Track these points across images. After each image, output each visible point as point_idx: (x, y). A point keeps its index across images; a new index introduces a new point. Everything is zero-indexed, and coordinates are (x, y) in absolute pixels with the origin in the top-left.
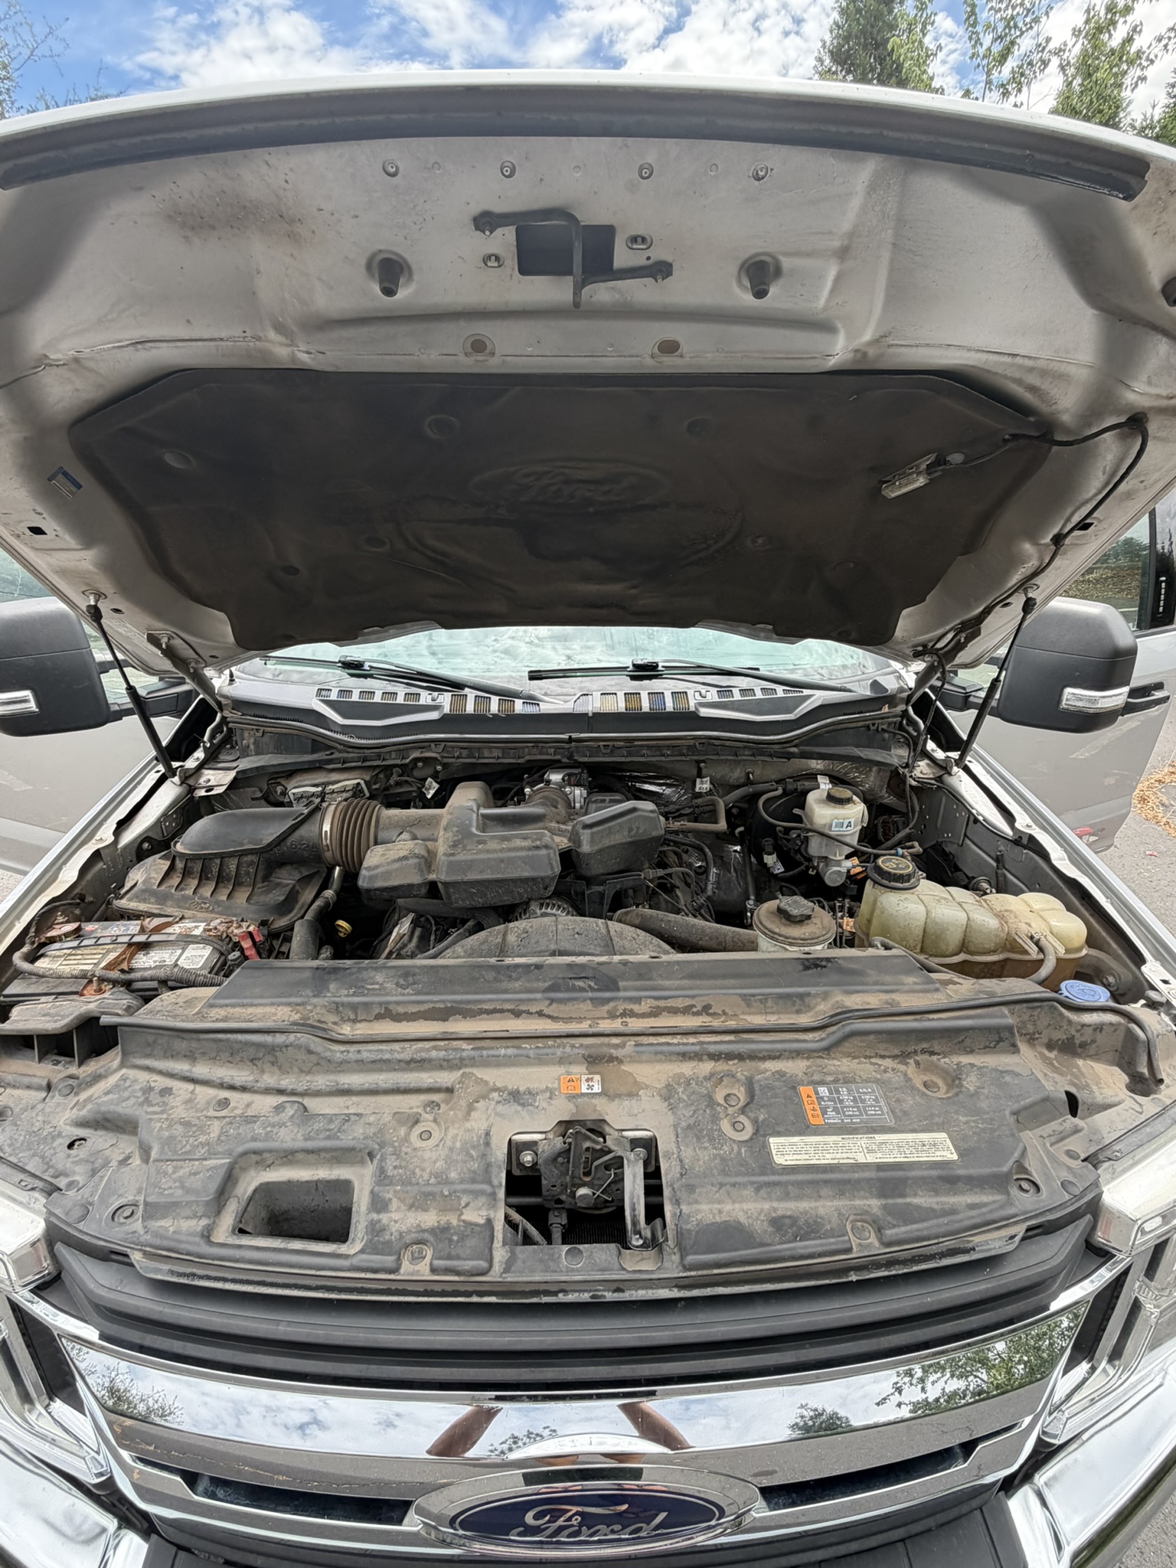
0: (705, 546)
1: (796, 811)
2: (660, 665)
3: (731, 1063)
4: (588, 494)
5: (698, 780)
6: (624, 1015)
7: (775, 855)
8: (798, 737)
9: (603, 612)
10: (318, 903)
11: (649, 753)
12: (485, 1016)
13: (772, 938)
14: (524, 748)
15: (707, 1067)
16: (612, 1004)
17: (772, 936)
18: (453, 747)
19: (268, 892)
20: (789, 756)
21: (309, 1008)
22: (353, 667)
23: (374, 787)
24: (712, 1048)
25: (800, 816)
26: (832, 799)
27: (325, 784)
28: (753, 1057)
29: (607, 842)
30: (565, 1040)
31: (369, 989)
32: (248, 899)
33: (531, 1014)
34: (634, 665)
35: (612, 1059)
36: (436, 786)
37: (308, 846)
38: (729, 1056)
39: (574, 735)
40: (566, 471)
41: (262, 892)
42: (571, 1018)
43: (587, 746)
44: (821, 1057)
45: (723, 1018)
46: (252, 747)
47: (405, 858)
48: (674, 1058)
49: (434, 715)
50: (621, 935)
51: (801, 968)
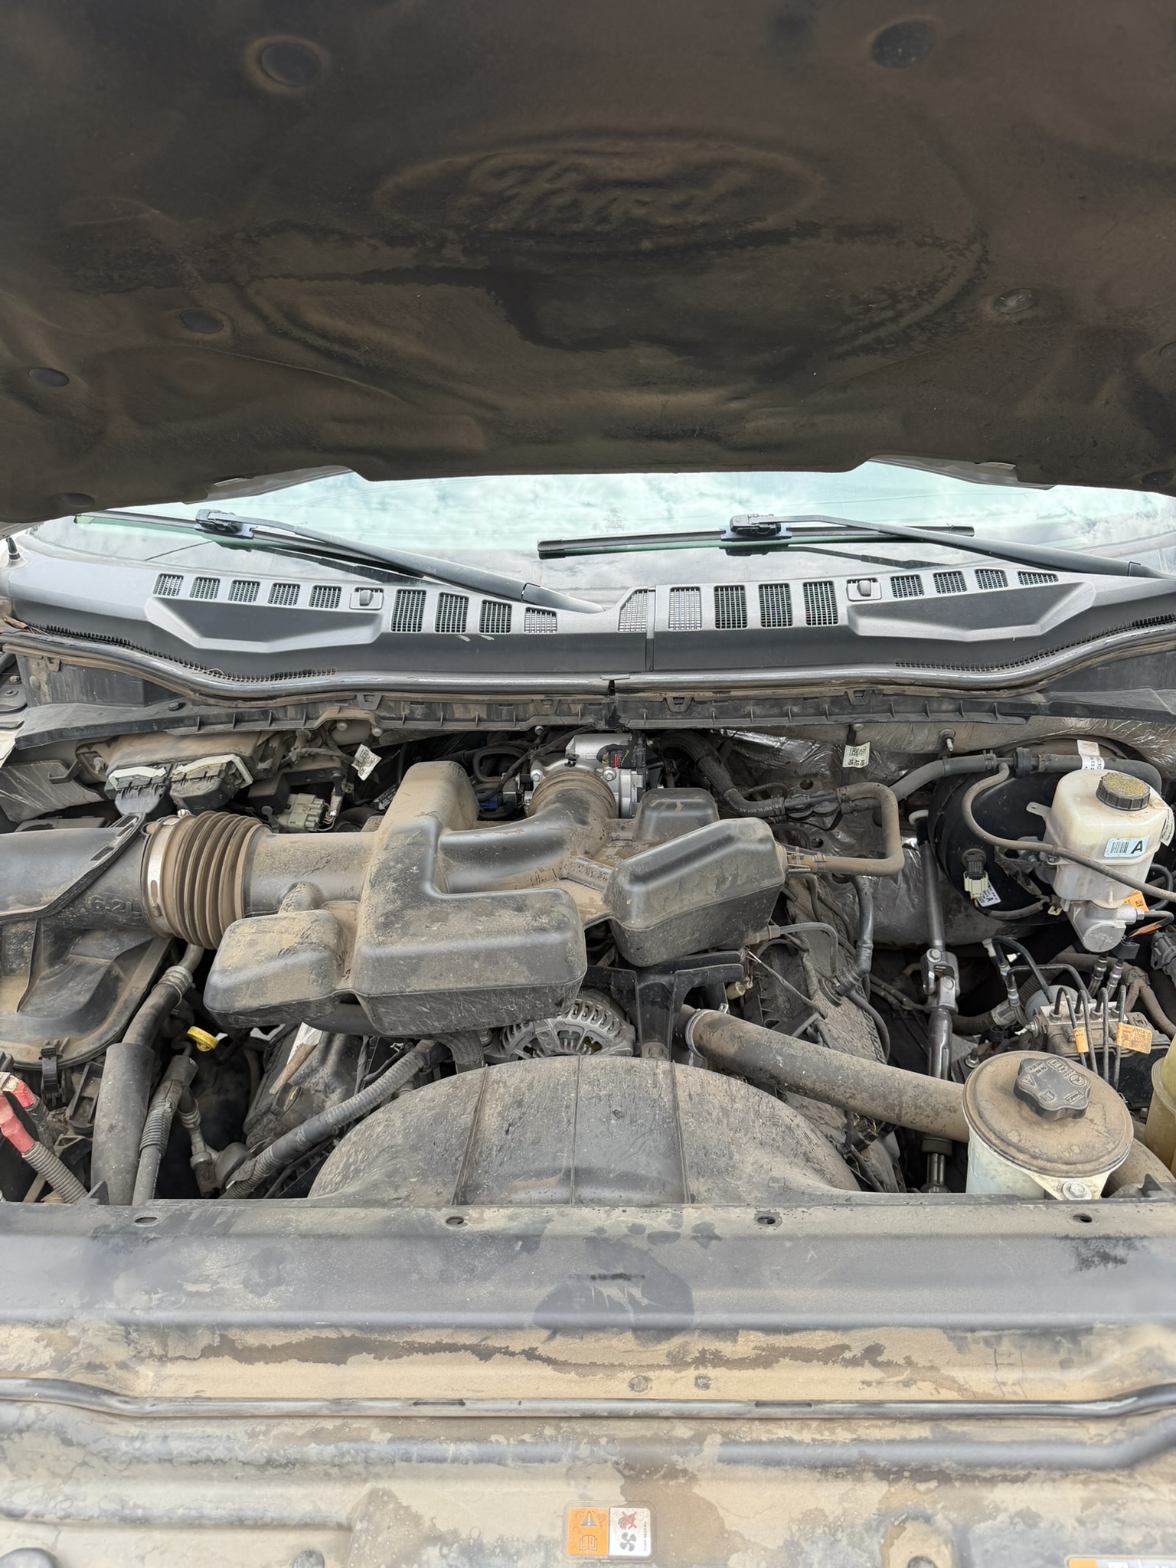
0: (890, 314)
1: (1034, 808)
2: (784, 526)
3: (922, 1487)
4: (639, 212)
5: (848, 749)
6: (702, 1360)
7: (985, 880)
8: (1047, 674)
9: (675, 447)
10: (156, 998)
11: (758, 710)
12: (420, 1356)
13: (1003, 1154)
14: (526, 703)
15: (873, 1494)
16: (677, 1341)
17: (1005, 1149)
18: (397, 701)
19: (60, 985)
20: (1026, 711)
21: (72, 1333)
22: (226, 531)
23: (261, 766)
24: (885, 1455)
25: (1040, 820)
26: (1106, 796)
27: (171, 764)
28: (972, 1474)
29: (675, 908)
30: (579, 1427)
31: (191, 1294)
32: (21, 1007)
33: (513, 1354)
34: (734, 529)
35: (673, 1473)
36: (375, 759)
37: (124, 907)
38: (921, 1473)
39: (621, 679)
40: (588, 161)
41: (49, 988)
42: (593, 1364)
43: (643, 701)
44: (1115, 1481)
45: (906, 1374)
46: (45, 688)
47: (290, 951)
48: (804, 1474)
49: (363, 636)
50: (699, 1099)
51: (1071, 1262)
